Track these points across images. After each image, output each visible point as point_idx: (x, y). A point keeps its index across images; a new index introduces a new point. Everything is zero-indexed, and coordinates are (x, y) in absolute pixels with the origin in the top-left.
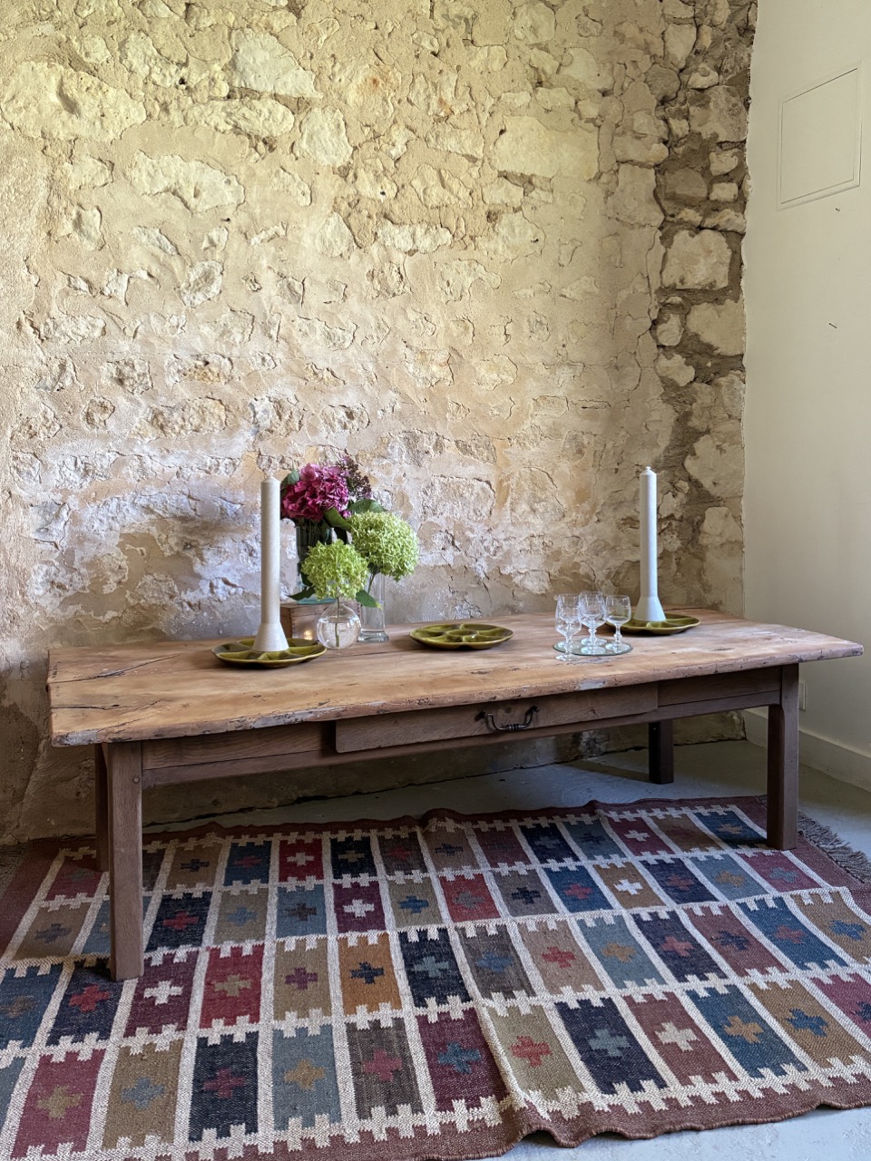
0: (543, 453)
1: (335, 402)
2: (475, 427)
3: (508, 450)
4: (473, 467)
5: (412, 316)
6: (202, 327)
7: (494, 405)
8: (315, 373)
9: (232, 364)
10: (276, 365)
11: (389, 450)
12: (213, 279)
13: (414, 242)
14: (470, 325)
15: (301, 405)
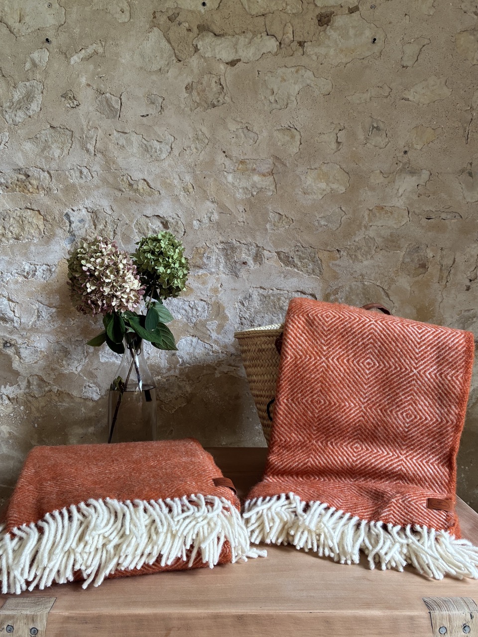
1: (149, 212)
2: (299, 238)
3: (337, 262)
4: (295, 279)
5: (233, 126)
6: (25, 143)
7: (322, 215)
8: (130, 185)
9: (51, 177)
10: (92, 176)
11: (205, 260)
12: (34, 96)
13: (236, 52)
14: (297, 133)
15: (115, 216)
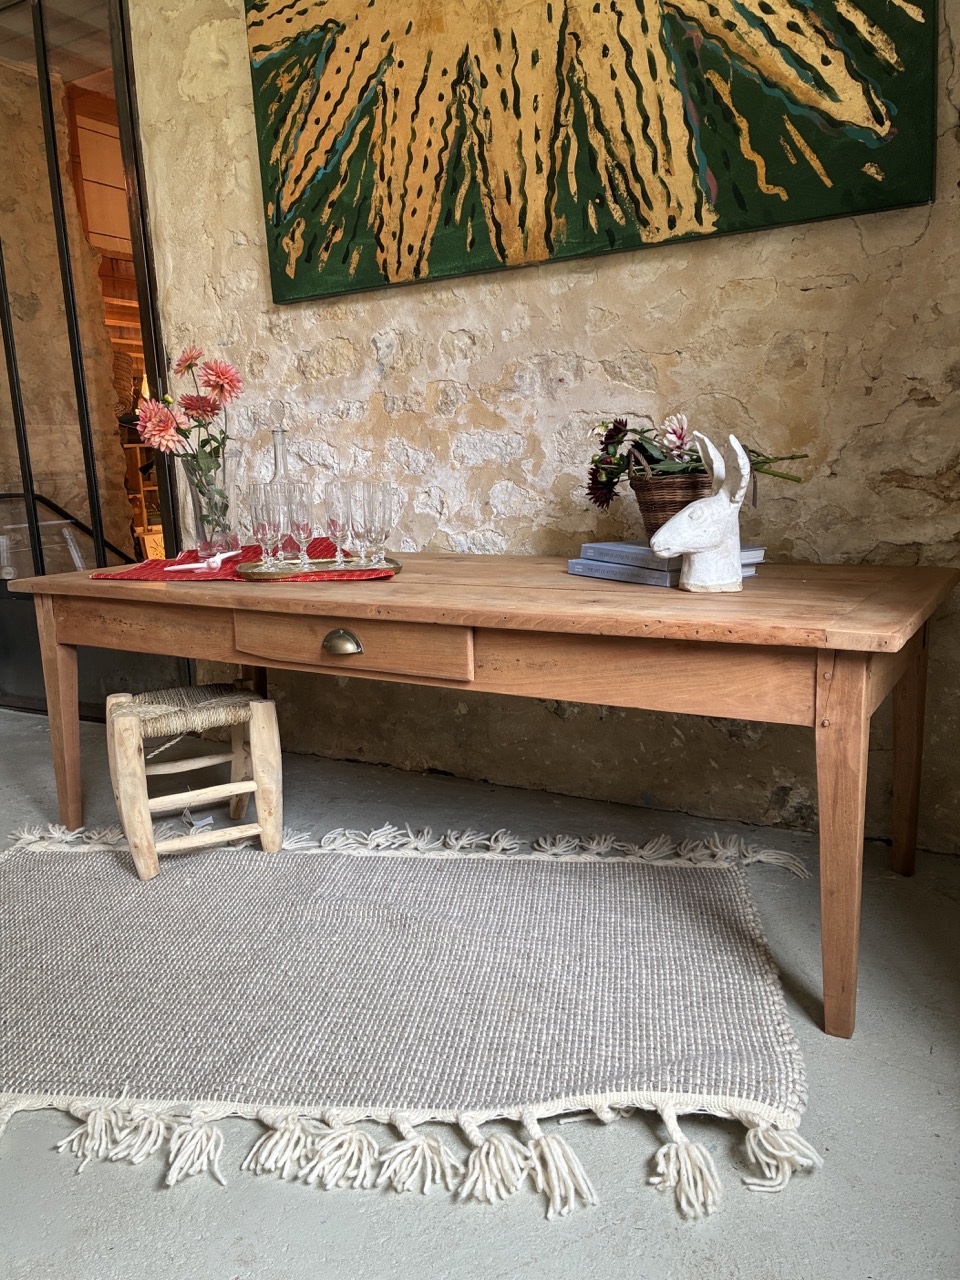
0: (733, 370)
